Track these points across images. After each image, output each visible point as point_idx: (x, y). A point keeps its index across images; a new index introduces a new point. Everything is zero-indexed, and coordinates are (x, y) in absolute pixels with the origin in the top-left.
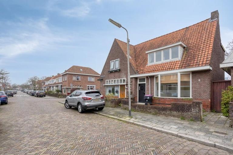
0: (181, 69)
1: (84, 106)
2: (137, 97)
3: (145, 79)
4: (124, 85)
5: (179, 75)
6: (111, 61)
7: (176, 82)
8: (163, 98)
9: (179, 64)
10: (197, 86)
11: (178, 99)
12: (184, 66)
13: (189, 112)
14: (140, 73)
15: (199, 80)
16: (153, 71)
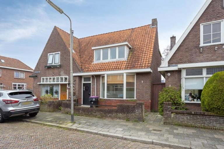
0: (127, 69)
1: (4, 112)
2: (81, 98)
3: (90, 78)
4: (66, 85)
5: (125, 75)
6: (49, 54)
7: (122, 83)
8: (110, 100)
9: (125, 65)
10: (140, 87)
11: (123, 100)
12: (130, 67)
13: (133, 113)
14: (85, 71)
15: (142, 82)
16: (100, 70)
